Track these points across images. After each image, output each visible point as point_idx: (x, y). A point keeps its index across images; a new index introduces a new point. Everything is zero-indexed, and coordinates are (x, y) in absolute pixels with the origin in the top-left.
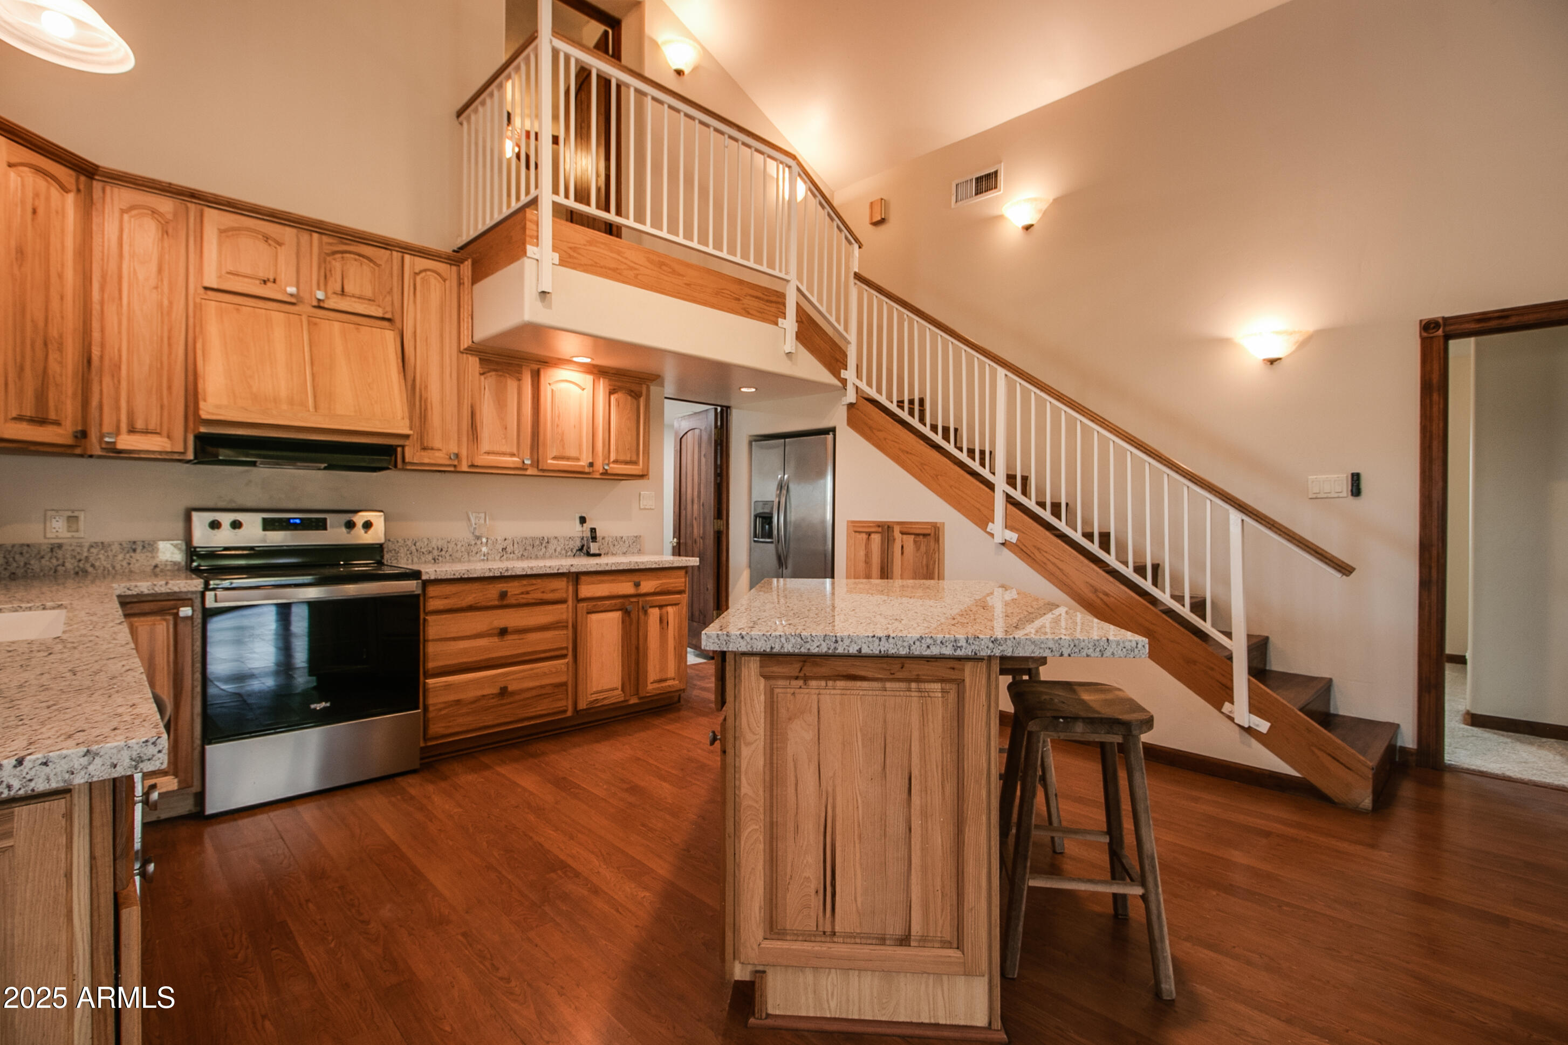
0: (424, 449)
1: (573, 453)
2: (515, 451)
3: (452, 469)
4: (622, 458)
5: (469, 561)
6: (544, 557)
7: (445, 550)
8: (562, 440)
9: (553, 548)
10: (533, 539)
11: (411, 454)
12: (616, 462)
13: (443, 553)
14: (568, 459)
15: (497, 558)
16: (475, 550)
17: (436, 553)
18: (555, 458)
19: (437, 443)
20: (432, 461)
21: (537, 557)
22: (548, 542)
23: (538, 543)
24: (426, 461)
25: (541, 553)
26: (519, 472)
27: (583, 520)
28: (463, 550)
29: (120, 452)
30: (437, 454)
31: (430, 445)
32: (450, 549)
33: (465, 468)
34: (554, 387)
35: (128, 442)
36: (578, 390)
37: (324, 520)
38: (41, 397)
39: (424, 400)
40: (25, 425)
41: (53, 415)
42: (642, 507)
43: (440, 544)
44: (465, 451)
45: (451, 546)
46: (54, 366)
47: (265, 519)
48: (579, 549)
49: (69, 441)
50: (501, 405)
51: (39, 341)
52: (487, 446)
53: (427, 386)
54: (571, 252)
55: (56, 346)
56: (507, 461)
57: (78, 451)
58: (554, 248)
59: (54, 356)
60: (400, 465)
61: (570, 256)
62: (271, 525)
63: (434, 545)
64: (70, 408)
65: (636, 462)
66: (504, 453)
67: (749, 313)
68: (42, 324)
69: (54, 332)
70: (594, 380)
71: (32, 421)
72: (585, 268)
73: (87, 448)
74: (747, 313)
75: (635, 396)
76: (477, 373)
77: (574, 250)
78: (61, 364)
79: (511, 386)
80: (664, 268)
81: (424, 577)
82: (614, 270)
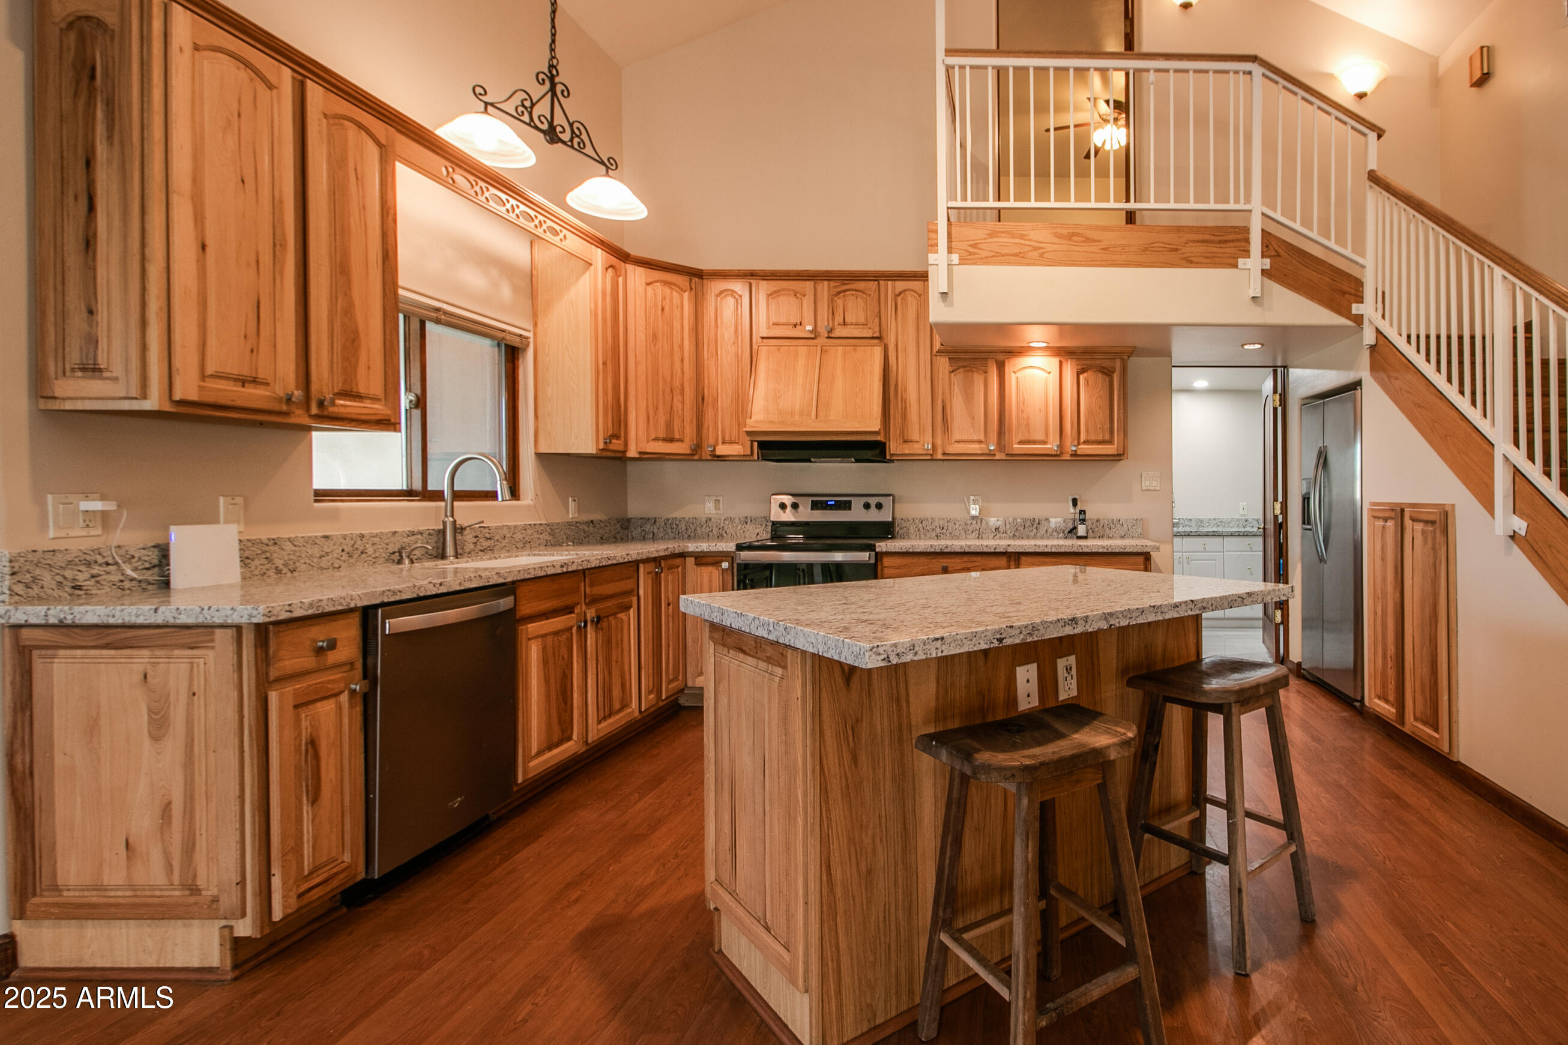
0: (905, 441)
1: (1039, 436)
2: (982, 438)
3: (929, 458)
4: (1093, 438)
5: (966, 538)
6: (1035, 537)
7: (945, 528)
8: (1027, 425)
9: (1044, 529)
10: (1024, 520)
11: (894, 447)
12: (1087, 442)
13: (944, 531)
14: (1034, 442)
15: (992, 537)
16: (971, 529)
17: (938, 530)
18: (1020, 443)
19: (915, 436)
20: (912, 452)
21: (1028, 537)
22: (1039, 524)
23: (1029, 524)
24: (907, 452)
25: (1032, 534)
26: (988, 459)
27: (1075, 502)
28: (961, 528)
29: (719, 456)
30: (916, 445)
31: (910, 438)
32: (950, 528)
33: (940, 456)
34: (1019, 375)
35: (722, 450)
36: (1044, 375)
37: (850, 502)
38: (669, 425)
39: (904, 401)
40: (660, 443)
41: (677, 436)
42: (1144, 488)
43: (941, 523)
44: (939, 442)
45: (951, 525)
46: (677, 404)
47: (812, 501)
48: (1070, 532)
49: (688, 452)
50: (969, 397)
51: (668, 390)
52: (957, 436)
53: (906, 389)
54: (971, 249)
55: (678, 391)
56: (975, 448)
57: (696, 457)
58: (950, 251)
59: (677, 398)
60: (888, 457)
61: (971, 253)
62: (815, 506)
63: (936, 523)
64: (689, 431)
65: (1110, 442)
66: (973, 442)
67: (1191, 262)
68: (669, 379)
69: (677, 383)
70: (1061, 363)
71: (664, 440)
72: (986, 261)
73: (701, 456)
74: (1189, 262)
75: (1107, 372)
76: (947, 372)
77: (974, 246)
78: (683, 403)
79: (978, 379)
80: (1075, 238)
81: (877, 550)
82: (1016, 255)
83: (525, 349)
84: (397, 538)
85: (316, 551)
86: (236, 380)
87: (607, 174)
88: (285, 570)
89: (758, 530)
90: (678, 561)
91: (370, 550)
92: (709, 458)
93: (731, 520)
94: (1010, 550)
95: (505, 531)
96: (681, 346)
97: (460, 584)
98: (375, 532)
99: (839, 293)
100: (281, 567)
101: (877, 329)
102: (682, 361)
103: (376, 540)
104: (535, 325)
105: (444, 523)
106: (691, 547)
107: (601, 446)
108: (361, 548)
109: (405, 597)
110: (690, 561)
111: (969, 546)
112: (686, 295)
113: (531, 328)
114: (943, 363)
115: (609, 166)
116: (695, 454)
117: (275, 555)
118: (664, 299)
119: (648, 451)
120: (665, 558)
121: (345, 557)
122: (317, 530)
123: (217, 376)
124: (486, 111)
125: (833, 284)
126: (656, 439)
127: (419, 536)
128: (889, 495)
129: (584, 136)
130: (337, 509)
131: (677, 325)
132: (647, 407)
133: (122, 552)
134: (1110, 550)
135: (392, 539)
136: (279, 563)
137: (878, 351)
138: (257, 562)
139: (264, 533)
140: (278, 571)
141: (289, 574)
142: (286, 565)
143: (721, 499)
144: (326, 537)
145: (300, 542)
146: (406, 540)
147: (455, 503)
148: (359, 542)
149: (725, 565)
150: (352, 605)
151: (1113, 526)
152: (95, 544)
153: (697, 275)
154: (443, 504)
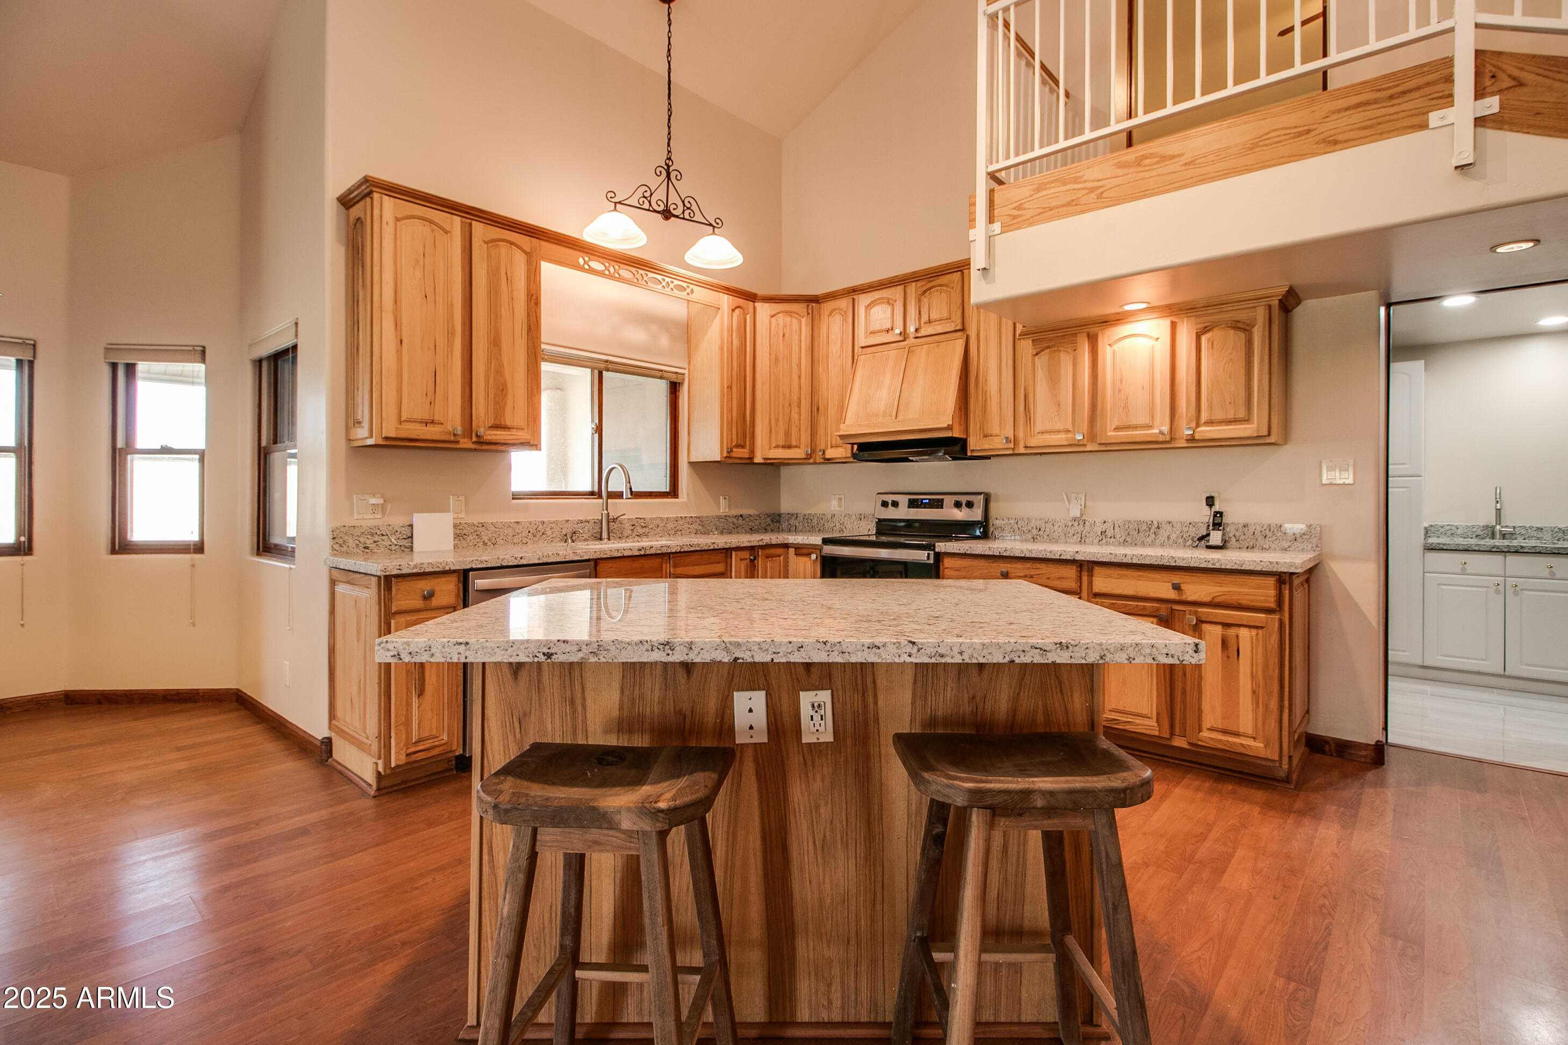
0: (985, 436)
1: (1142, 419)
2: (1070, 427)
3: (1010, 452)
4: (1218, 416)
5: (1066, 542)
6: (1152, 545)
7: (1043, 529)
8: (1126, 408)
9: (1166, 535)
10: (1139, 523)
11: (974, 444)
12: (1210, 422)
13: (1041, 532)
14: (1135, 427)
15: (1096, 541)
16: (1072, 532)
17: (1035, 532)
18: (1117, 429)
19: (995, 430)
20: (992, 447)
21: (1143, 544)
22: (1158, 527)
23: (1144, 527)
24: (987, 447)
25: (1149, 540)
26: (1074, 450)
27: (1210, 501)
28: (1060, 531)
29: (828, 459)
30: (996, 440)
31: (989, 432)
32: (1047, 529)
33: (1022, 450)
34: (1116, 347)
35: (830, 454)
36: (1150, 343)
37: (943, 500)
38: (787, 434)
39: (985, 393)
40: (780, 450)
41: (794, 443)
42: (1324, 481)
43: (1038, 524)
44: (1021, 434)
45: (1049, 526)
46: (795, 416)
47: (909, 500)
48: (1201, 538)
49: (803, 456)
50: (1054, 380)
51: (787, 404)
52: (1039, 426)
53: (986, 380)
54: (1015, 213)
55: (796, 404)
56: (1060, 438)
57: (811, 461)
58: (991, 219)
59: (795, 410)
60: (969, 454)
61: (1014, 217)
62: (913, 504)
63: (1033, 524)
64: (805, 438)
65: (1247, 420)
66: (1059, 432)
67: (1336, 142)
68: (788, 395)
69: (795, 398)
70: (1174, 326)
71: (783, 447)
72: (1032, 221)
73: (815, 459)
74: (1332, 143)
75: (1245, 328)
76: (1030, 357)
77: (1018, 208)
78: (800, 414)
79: (1065, 359)
80: (1147, 162)
81: (937, 550)
82: (1068, 204)
83: (683, 383)
84: (569, 524)
85: (510, 532)
86: (421, 422)
87: (714, 233)
88: (489, 544)
89: (869, 527)
90: (780, 551)
91: (549, 533)
92: (822, 461)
93: (849, 516)
94: (1078, 557)
95: (658, 522)
96: (799, 366)
97: (539, 559)
98: (553, 520)
99: (925, 292)
100: (486, 541)
101: (959, 321)
102: (800, 377)
103: (553, 525)
104: (689, 363)
105: (602, 514)
106: (792, 539)
107: (725, 455)
108: (542, 531)
109: (489, 565)
110: (792, 551)
111: (1031, 551)
112: (804, 320)
113: (686, 366)
114: (1026, 346)
115: (713, 226)
116: (808, 460)
117: (483, 533)
118: (785, 326)
119: (770, 457)
120: (762, 547)
121: (530, 536)
122: (511, 518)
123: (409, 421)
124: (615, 209)
125: (919, 284)
126: (777, 447)
127: (587, 524)
128: (981, 493)
129: (694, 207)
130: (527, 505)
131: (795, 347)
132: (770, 420)
133: (390, 528)
134: (1217, 566)
135: (566, 525)
136: (486, 539)
137: (959, 345)
138: (471, 537)
139: (476, 519)
140: (485, 544)
141: (492, 546)
142: (490, 540)
143: (842, 497)
144: (518, 523)
145: (500, 525)
146: (575, 526)
147: (609, 501)
148: (541, 527)
149: (814, 556)
150: (447, 568)
151: (1269, 534)
152: (376, 523)
153: (813, 300)
154: (601, 501)
